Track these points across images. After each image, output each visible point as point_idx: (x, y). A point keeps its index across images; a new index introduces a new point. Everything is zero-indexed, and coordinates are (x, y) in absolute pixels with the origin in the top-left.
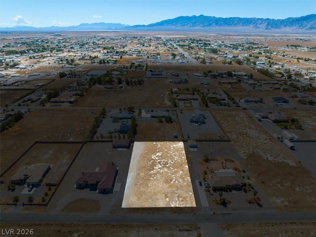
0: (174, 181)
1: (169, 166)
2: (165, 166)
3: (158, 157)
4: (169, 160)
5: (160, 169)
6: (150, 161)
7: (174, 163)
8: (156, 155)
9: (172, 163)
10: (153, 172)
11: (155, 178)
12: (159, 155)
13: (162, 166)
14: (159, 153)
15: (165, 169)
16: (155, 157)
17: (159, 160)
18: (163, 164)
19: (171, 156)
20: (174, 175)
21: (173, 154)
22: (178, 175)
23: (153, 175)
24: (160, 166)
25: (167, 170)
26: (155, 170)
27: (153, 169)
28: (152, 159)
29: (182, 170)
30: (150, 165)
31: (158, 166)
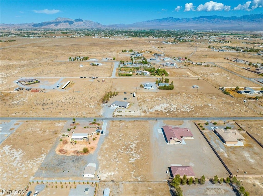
0: (121, 135)
1: (123, 147)
2: (127, 146)
3: (133, 156)
4: (122, 152)
5: (131, 144)
6: (141, 152)
7: (117, 149)
8: (135, 158)
9: (120, 150)
10: (137, 142)
11: (135, 137)
12: (133, 159)
13: (129, 147)
14: (133, 161)
15: (127, 144)
16: (136, 156)
17: (132, 152)
18: (128, 149)
19: (120, 158)
20: (120, 139)
21: (117, 160)
22: (117, 139)
23: (136, 139)
24: (131, 146)
25: (125, 143)
26: (135, 143)
27: (137, 144)
28: (139, 154)
29: (112, 143)
30: (141, 147)
31: (133, 146)
